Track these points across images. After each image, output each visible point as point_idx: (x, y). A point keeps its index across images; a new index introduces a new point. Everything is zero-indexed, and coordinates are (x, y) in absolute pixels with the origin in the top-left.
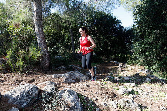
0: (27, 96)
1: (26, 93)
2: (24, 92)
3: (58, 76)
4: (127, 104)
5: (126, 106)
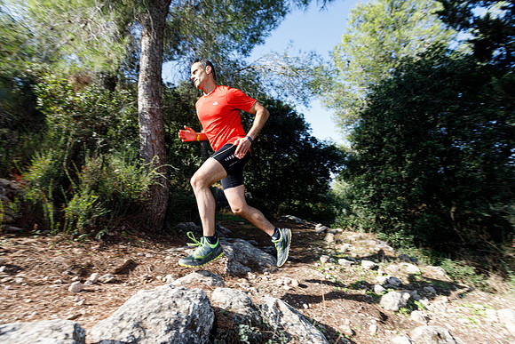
2: (177, 323)
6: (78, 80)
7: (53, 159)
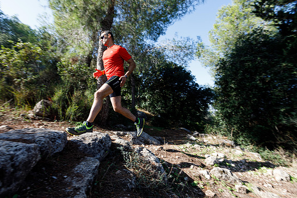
0: (100, 146)
1: (99, 142)
2: (96, 140)
3: (122, 133)
4: (224, 175)
5: (223, 178)
6: (73, 60)
7: (63, 91)
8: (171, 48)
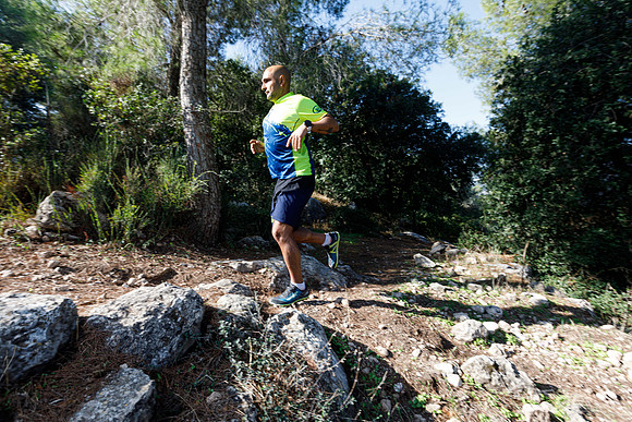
3: (250, 264)
4: (496, 376)
6: (118, 84)
7: (99, 169)
8: (377, 34)
